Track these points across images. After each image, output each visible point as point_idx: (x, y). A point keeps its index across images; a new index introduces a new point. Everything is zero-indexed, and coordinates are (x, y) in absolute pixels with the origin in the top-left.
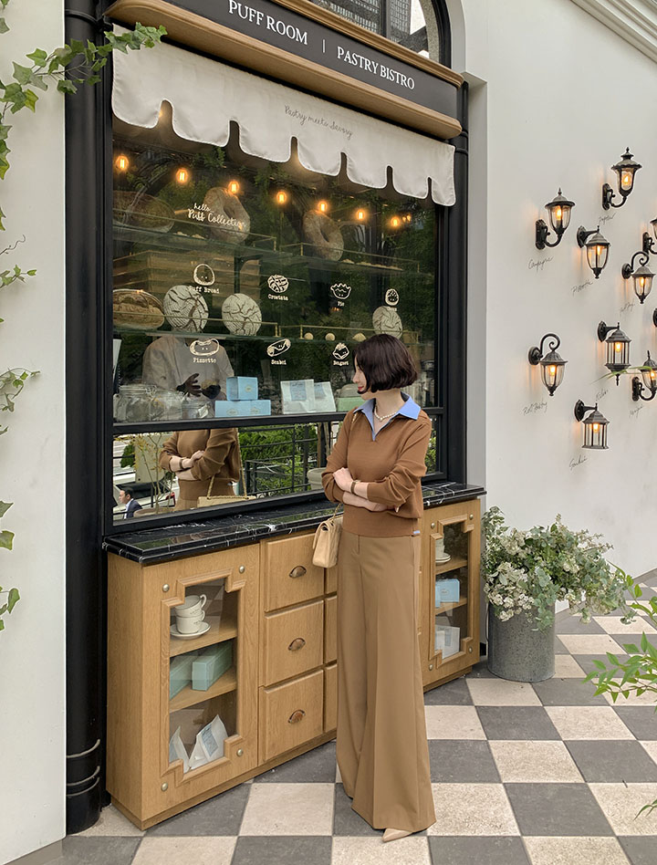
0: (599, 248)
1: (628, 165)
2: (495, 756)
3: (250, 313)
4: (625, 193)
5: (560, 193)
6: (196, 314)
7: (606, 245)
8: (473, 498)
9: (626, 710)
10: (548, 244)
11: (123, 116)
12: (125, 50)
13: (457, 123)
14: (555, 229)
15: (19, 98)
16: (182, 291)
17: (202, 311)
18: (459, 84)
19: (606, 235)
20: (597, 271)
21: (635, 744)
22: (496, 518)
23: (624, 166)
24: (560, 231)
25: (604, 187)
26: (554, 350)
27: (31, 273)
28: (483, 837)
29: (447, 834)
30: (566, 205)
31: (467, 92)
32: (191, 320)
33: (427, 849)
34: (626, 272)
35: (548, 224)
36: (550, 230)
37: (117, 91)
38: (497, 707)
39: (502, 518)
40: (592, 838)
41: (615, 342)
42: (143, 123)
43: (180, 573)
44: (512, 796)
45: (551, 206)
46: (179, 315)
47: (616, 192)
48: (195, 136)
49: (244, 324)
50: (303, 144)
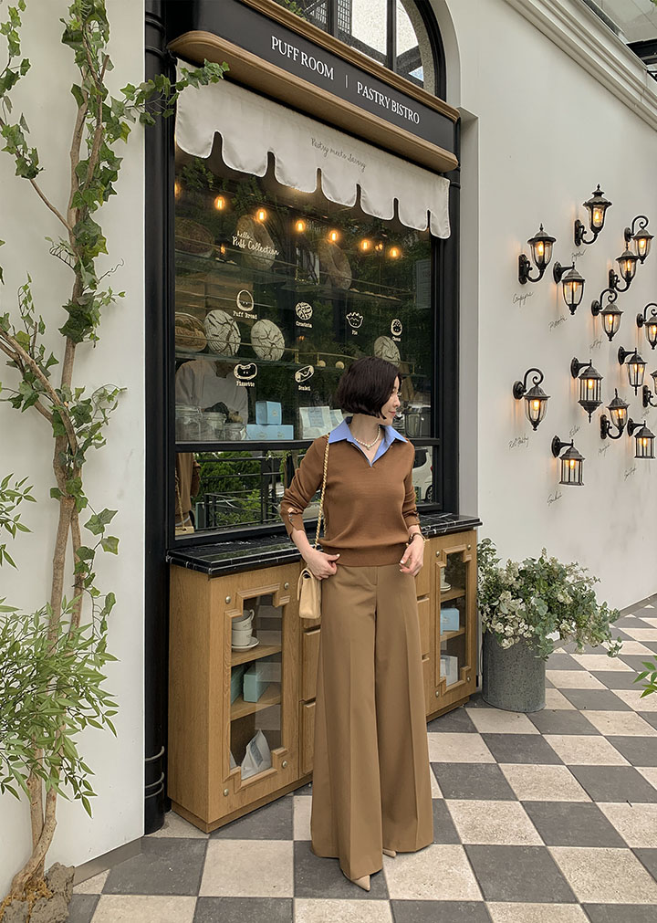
0: (575, 283)
1: (598, 203)
2: (508, 777)
3: (276, 339)
4: (596, 230)
5: (541, 229)
6: (232, 339)
7: (581, 282)
8: (469, 529)
9: (617, 739)
10: (530, 279)
11: (185, 147)
12: (197, 86)
13: (454, 158)
14: (537, 264)
15: (116, 130)
16: (219, 315)
17: (236, 336)
18: (456, 119)
19: (581, 272)
20: (573, 307)
21: (632, 769)
22: (489, 550)
23: (596, 203)
24: (542, 266)
25: (576, 223)
26: (537, 384)
27: (122, 295)
28: (512, 846)
29: (480, 843)
30: (548, 241)
31: (460, 126)
32: (228, 344)
33: (464, 855)
34: (596, 309)
35: (530, 259)
36: (533, 265)
37: (179, 122)
38: (500, 734)
39: (494, 550)
40: (609, 849)
41: (588, 379)
42: (199, 153)
43: (239, 587)
44: (530, 812)
45: (533, 242)
46: (217, 339)
47: (587, 228)
48: (241, 166)
49: (271, 349)
50: (326, 176)
